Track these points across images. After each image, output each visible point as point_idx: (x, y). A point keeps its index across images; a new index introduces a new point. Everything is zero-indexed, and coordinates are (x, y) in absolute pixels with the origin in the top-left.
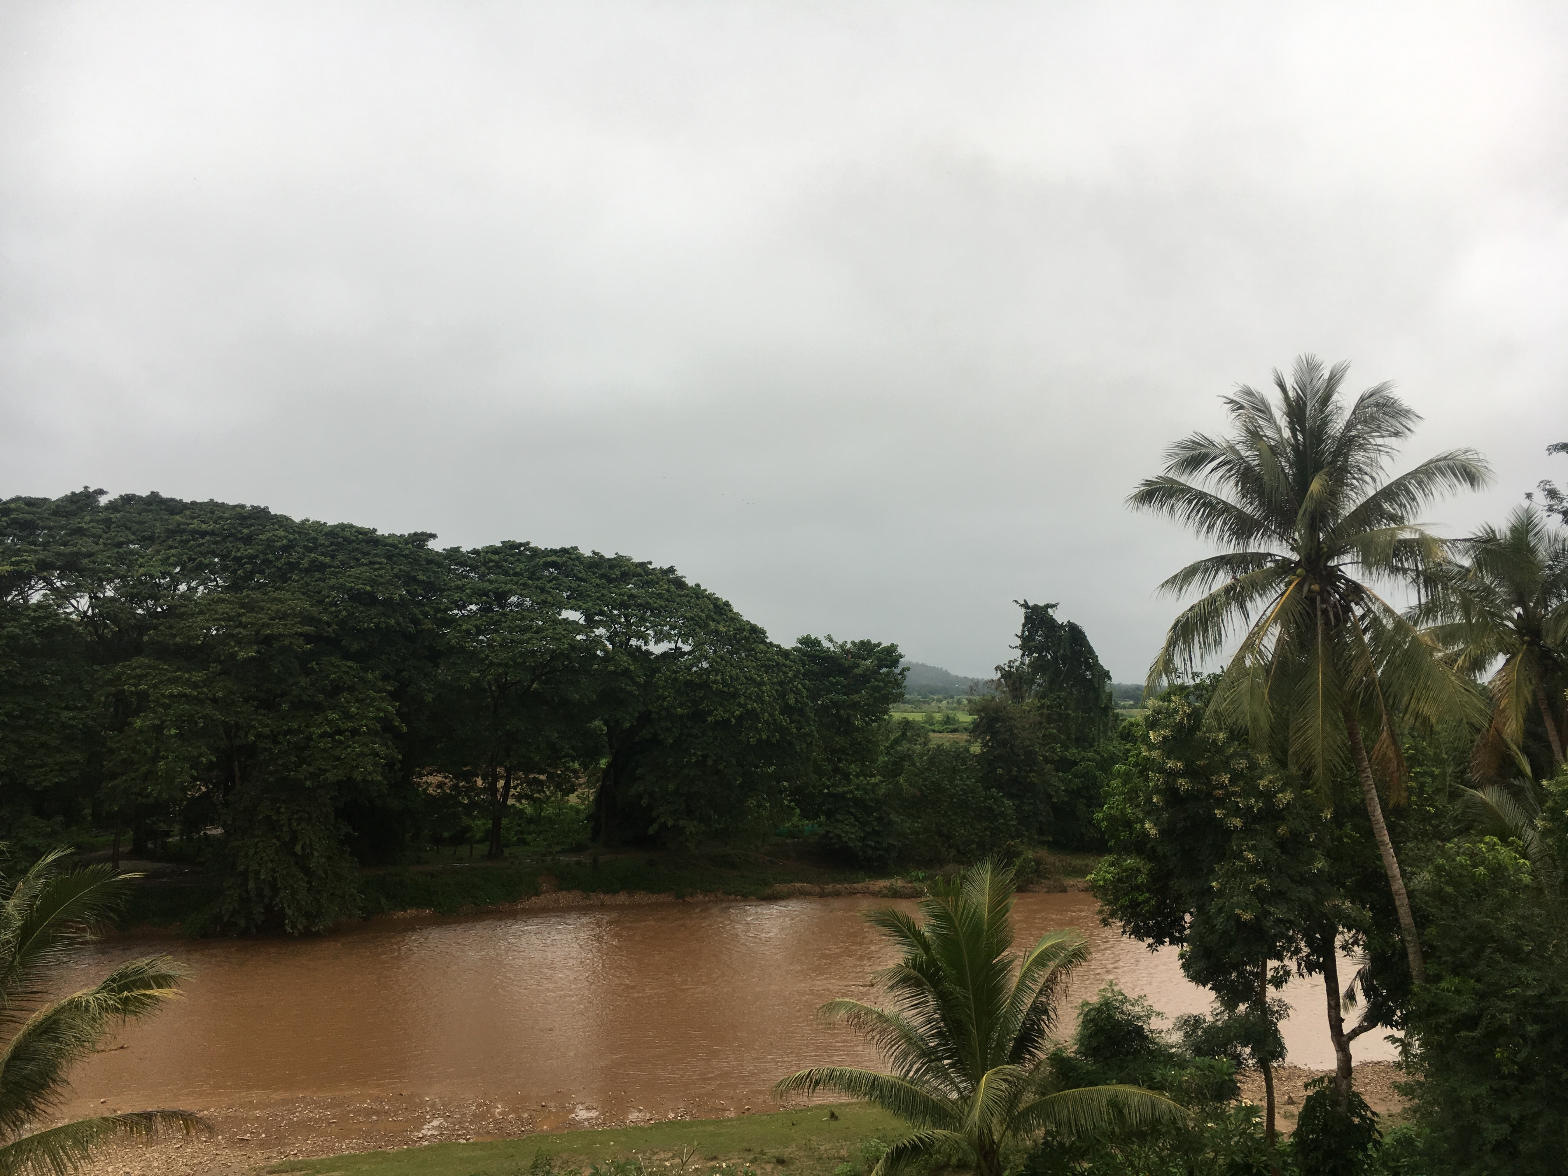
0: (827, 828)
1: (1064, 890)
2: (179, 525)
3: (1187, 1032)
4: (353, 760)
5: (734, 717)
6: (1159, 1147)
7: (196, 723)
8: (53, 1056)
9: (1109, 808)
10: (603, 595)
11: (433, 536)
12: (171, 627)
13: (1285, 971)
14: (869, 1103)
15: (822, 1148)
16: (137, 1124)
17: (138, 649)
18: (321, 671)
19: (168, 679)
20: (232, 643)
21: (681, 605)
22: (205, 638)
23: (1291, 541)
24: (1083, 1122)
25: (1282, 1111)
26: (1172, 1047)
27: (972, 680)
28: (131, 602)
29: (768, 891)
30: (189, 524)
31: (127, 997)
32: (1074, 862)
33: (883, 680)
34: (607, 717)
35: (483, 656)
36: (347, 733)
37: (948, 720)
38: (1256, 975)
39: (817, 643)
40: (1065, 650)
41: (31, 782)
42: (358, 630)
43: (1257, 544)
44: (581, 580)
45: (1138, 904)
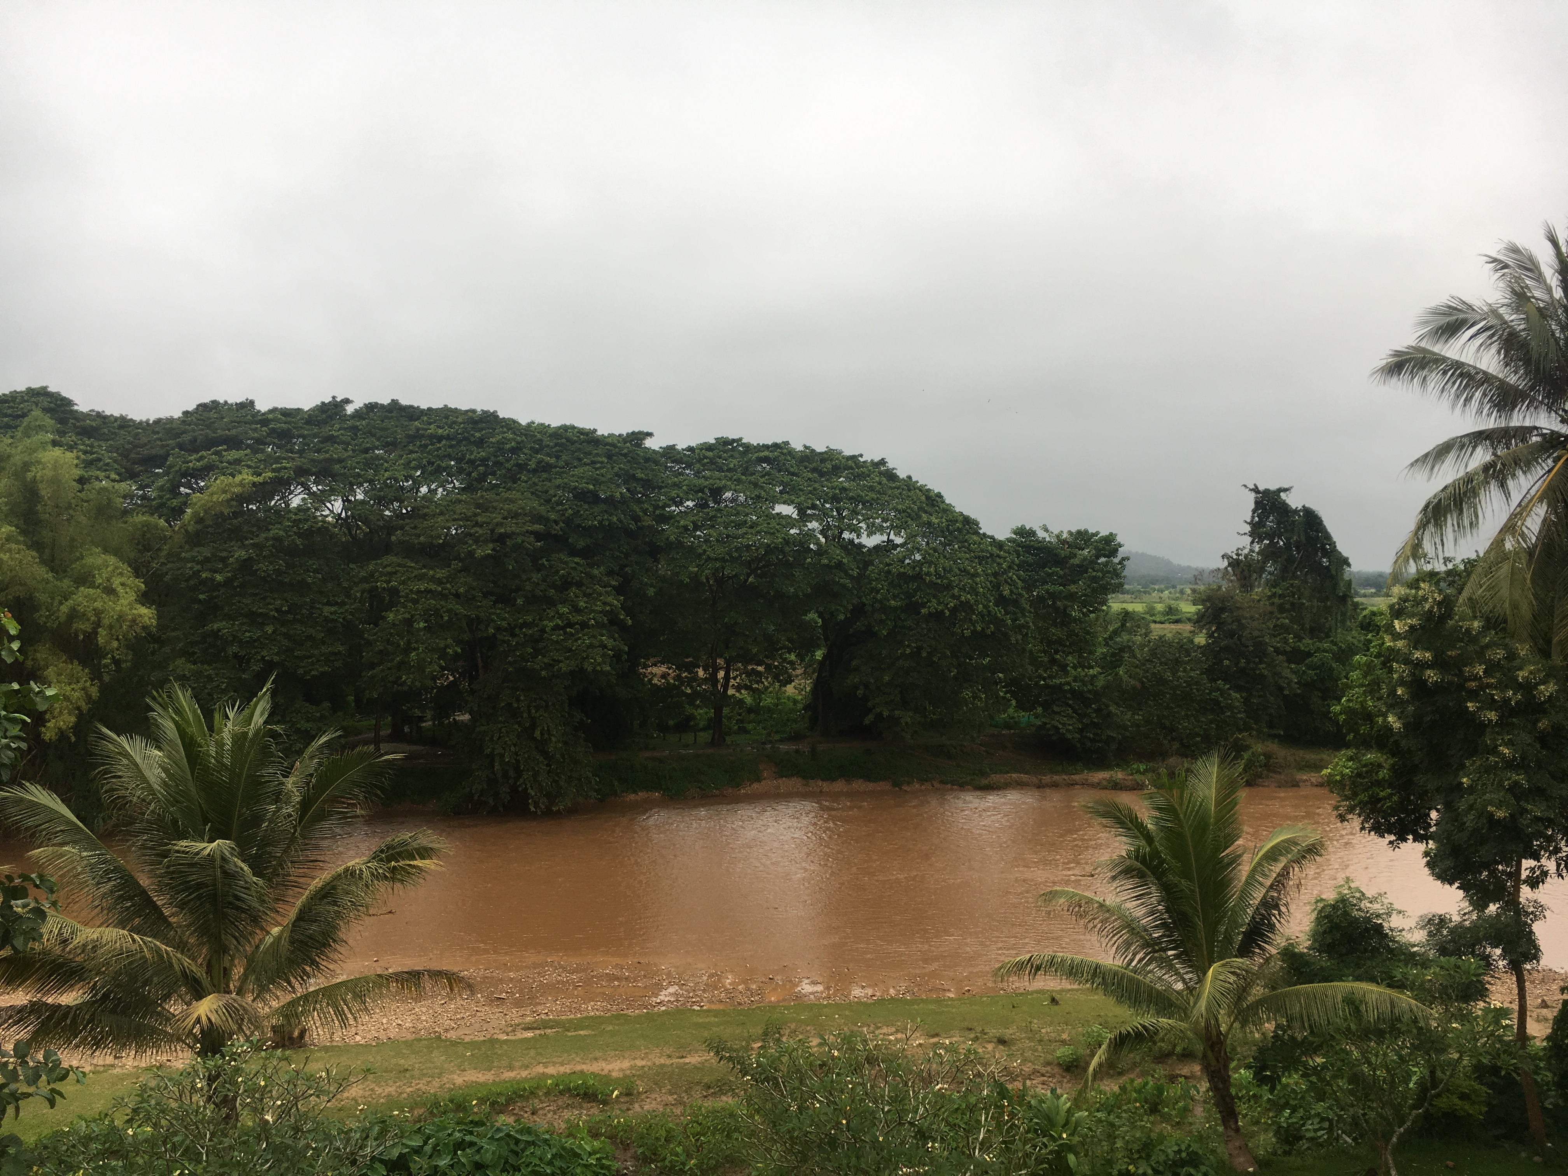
0: (1043, 720)
1: (1296, 785)
2: (418, 429)
3: (1431, 931)
4: (584, 651)
5: (948, 609)
6: (1398, 1045)
7: (442, 617)
8: (332, 918)
9: (1348, 701)
10: (815, 489)
11: (650, 435)
12: (415, 528)
13: (1542, 871)
14: (1091, 990)
15: (1043, 1031)
16: (407, 981)
17: (387, 548)
18: (551, 567)
19: (415, 576)
20: (470, 542)
21: (893, 497)
22: (446, 538)
23: (1561, 412)
24: (1316, 1018)
25: (1534, 1015)
26: (1415, 946)
27: (1196, 569)
28: (379, 504)
29: (984, 782)
30: (426, 430)
31: (394, 867)
32: (1307, 757)
33: (1102, 571)
34: (821, 609)
35: (700, 551)
36: (577, 626)
37: (1170, 611)
38: (1510, 875)
39: (1032, 533)
40: (1299, 536)
41: (301, 671)
42: (584, 528)
43: (1521, 418)
44: (793, 474)
45: (1380, 800)
